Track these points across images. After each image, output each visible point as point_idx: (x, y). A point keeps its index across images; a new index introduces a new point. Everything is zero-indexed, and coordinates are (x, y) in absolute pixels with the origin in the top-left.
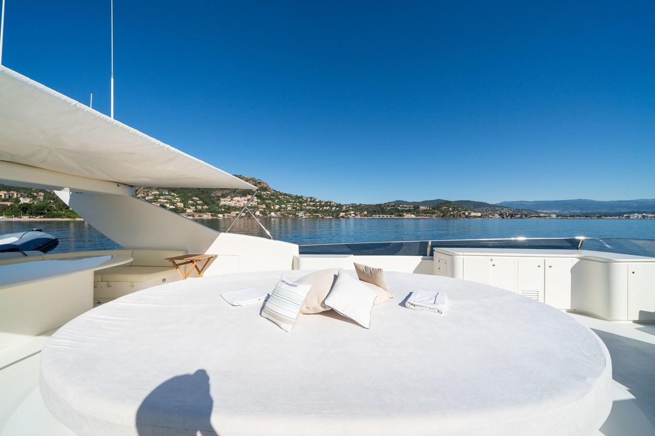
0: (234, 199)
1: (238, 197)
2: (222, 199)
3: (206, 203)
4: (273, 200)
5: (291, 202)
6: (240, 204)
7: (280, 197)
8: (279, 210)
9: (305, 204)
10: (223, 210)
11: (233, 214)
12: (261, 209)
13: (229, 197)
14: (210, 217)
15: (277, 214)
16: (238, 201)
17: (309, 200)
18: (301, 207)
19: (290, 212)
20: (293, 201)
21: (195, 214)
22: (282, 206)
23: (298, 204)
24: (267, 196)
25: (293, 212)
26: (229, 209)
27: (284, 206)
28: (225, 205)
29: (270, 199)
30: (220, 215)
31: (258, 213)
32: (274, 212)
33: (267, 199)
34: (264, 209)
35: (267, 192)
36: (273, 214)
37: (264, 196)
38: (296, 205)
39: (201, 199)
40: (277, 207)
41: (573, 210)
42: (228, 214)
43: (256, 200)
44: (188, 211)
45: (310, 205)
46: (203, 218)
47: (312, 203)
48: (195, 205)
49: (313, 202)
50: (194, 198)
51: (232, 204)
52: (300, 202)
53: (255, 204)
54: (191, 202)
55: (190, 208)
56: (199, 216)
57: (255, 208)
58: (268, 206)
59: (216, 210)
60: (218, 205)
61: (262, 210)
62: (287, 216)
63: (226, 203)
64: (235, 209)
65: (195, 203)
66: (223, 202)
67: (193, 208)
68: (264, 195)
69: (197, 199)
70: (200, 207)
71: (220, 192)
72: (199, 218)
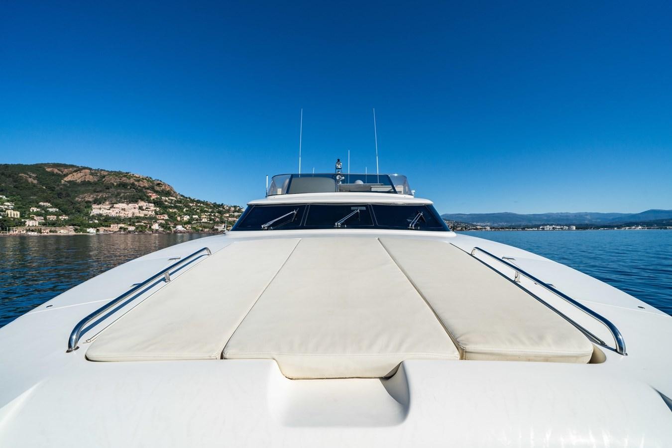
0: (115, 206)
1: (123, 203)
2: (94, 206)
3: (65, 212)
4: (180, 209)
5: (207, 212)
6: (127, 213)
7: (191, 205)
8: (189, 222)
9: (228, 215)
10: (96, 221)
11: (115, 227)
12: (160, 221)
13: (107, 203)
14: (73, 233)
15: (186, 228)
16: (124, 210)
17: (233, 209)
18: (221, 218)
19: (207, 225)
20: (210, 210)
21: (43, 228)
22: (194, 216)
23: (217, 214)
24: (171, 203)
25: (210, 225)
26: (106, 221)
27: (197, 216)
28: (101, 215)
29: (175, 207)
30: (92, 231)
31: (156, 226)
32: (182, 225)
33: (171, 207)
34: (166, 220)
35: (170, 198)
36: (180, 228)
37: (166, 203)
38: (214, 215)
39: (55, 205)
40: (186, 218)
42: (106, 228)
43: (153, 208)
44: (30, 223)
45: (233, 216)
46: (58, 234)
47: (236, 214)
48: (45, 213)
49: (238, 212)
50: (42, 204)
51: (113, 213)
52: (219, 212)
53: (151, 213)
54: (35, 209)
55: (33, 219)
56: (51, 231)
57: (153, 219)
58: (172, 217)
59: (84, 222)
60: (87, 214)
61: (163, 222)
62: (202, 230)
63: (101, 212)
64: (117, 220)
65: (43, 212)
66: (96, 210)
67: (40, 219)
68: (166, 201)
69: (48, 204)
70: (53, 218)
71: (92, 196)
72: (52, 234)
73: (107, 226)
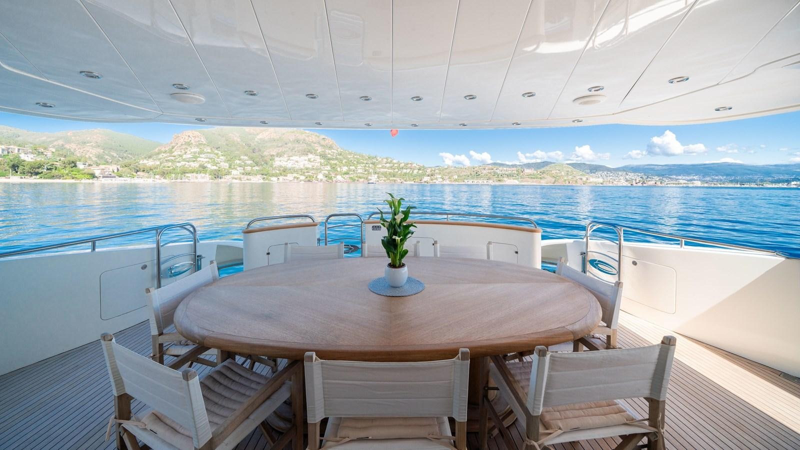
0: (291, 158)
1: (296, 156)
2: (276, 159)
3: (257, 164)
4: (341, 161)
5: (363, 163)
6: (299, 164)
7: (349, 157)
8: (346, 173)
9: (380, 166)
10: (278, 172)
11: (290, 177)
12: (324, 172)
13: (285, 156)
14: (262, 181)
15: (344, 178)
16: (297, 162)
17: (385, 160)
18: (374, 169)
19: (361, 175)
20: (365, 162)
21: (242, 176)
22: (351, 167)
23: (371, 165)
24: (333, 155)
25: (365, 176)
26: (285, 171)
27: (353, 168)
28: (281, 166)
29: (336, 159)
30: (274, 179)
31: (320, 176)
32: (341, 175)
33: (333, 159)
34: (329, 171)
35: (333, 151)
36: (339, 178)
37: (329, 156)
38: (369, 167)
39: (251, 159)
40: (345, 169)
41: (717, 176)
42: (284, 178)
43: (319, 160)
44: (234, 172)
45: (385, 168)
46: (252, 181)
47: (388, 165)
48: (243, 166)
49: (390, 163)
50: (242, 157)
51: (289, 165)
52: (373, 164)
53: (317, 165)
54: (238, 162)
55: (236, 169)
56: (248, 180)
57: (318, 170)
58: (333, 168)
59: (269, 172)
60: (271, 166)
61: (327, 172)
62: (358, 180)
63: (281, 164)
64: (293, 170)
65: (243, 164)
66: (278, 162)
67: (240, 170)
68: (329, 154)
69: (246, 158)
70: (248, 169)
71: (275, 150)
72: (248, 181)
73: (285, 176)
